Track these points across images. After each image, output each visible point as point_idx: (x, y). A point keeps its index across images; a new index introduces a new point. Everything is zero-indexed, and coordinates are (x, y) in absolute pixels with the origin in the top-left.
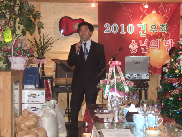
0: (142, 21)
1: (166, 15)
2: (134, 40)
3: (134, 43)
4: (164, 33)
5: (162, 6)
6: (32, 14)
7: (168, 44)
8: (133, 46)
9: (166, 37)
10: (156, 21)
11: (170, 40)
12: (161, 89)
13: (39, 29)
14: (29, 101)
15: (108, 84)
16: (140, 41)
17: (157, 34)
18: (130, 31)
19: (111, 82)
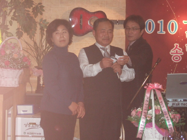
2: (177, 43)
3: (178, 47)
6: (32, 7)
8: (176, 53)
14: (26, 133)
15: (143, 116)
16: (186, 45)
18: (172, 30)
19: (147, 114)
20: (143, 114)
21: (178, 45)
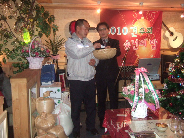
0: (134, 24)
1: (152, 21)
2: (127, 39)
3: (128, 42)
4: (150, 34)
5: (148, 13)
6: (48, 18)
7: (153, 42)
8: (127, 45)
9: (151, 37)
10: (144, 25)
11: (154, 40)
12: (166, 86)
13: (54, 31)
16: (132, 41)
17: (144, 35)
18: (125, 33)
19: (139, 93)
20: (136, 93)
21: (128, 40)
